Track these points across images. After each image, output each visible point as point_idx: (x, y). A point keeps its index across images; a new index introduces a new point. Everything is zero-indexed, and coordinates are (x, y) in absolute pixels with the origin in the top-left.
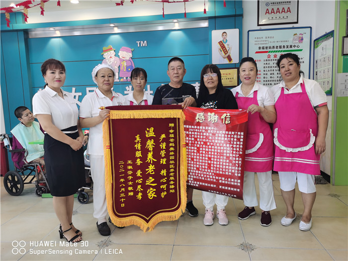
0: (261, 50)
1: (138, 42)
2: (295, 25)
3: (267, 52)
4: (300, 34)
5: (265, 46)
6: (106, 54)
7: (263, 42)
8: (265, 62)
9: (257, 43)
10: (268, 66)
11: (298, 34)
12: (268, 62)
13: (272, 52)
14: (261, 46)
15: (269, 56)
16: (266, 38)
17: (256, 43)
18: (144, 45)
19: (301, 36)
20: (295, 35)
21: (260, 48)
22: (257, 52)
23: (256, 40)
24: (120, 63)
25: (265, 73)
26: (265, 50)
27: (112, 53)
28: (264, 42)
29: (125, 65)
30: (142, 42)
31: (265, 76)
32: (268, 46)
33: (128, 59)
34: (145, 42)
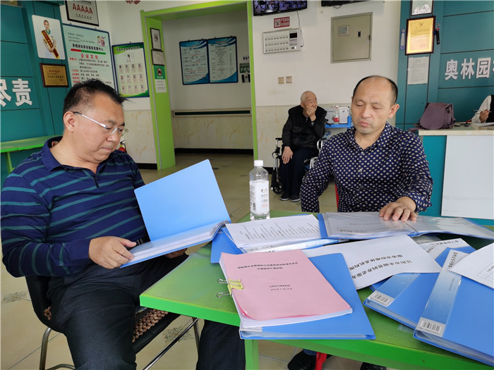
0: (75, 48)
2: (97, 28)
3: (80, 51)
4: (102, 38)
5: (78, 44)
8: (81, 62)
10: (83, 65)
11: (100, 37)
13: (84, 51)
14: (75, 43)
15: (82, 56)
16: (77, 35)
17: (70, 39)
20: (98, 37)
21: (74, 45)
22: (72, 50)
23: (70, 35)
25: (82, 73)
26: (78, 49)
28: (76, 40)
31: (83, 76)
32: (81, 44)
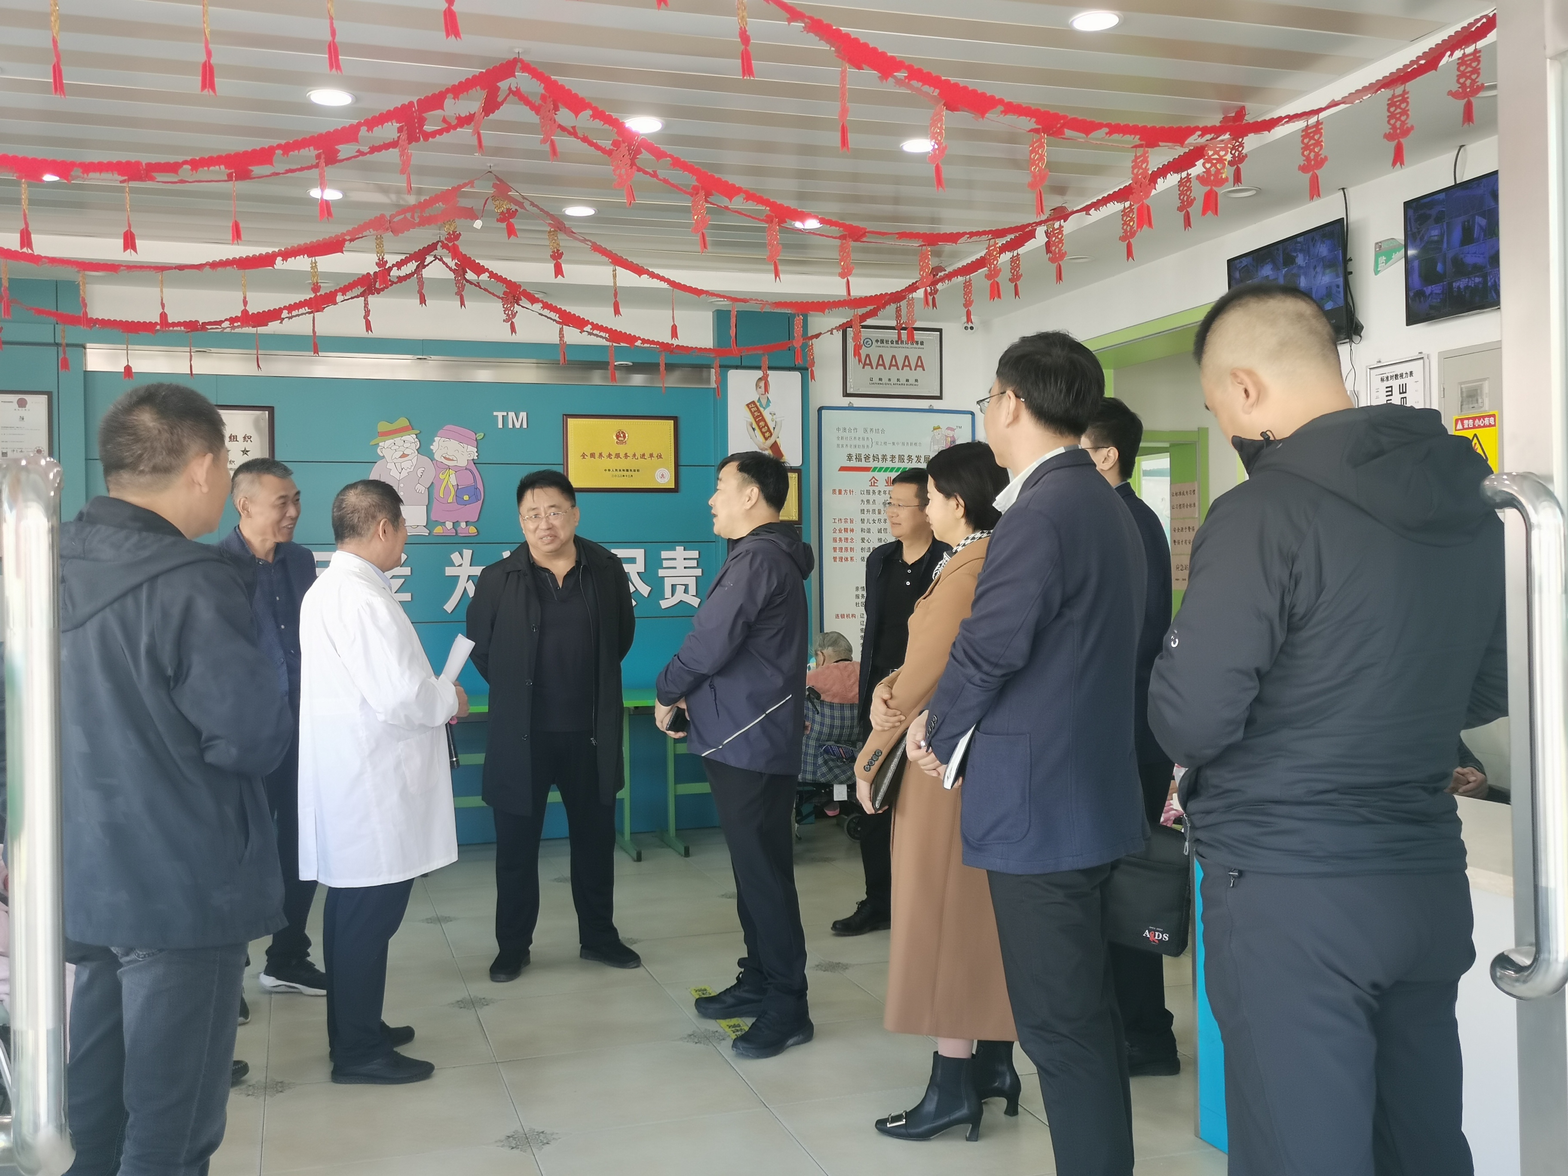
0: (854, 463)
1: (500, 415)
2: (936, 404)
3: (867, 469)
4: (948, 428)
5: (863, 452)
6: (389, 442)
7: (857, 442)
8: (865, 497)
9: (844, 442)
10: (871, 507)
11: (944, 427)
12: (871, 497)
13: (880, 469)
14: (854, 452)
15: (874, 482)
16: (865, 430)
17: (840, 442)
18: (518, 425)
19: (951, 433)
20: (935, 429)
21: (850, 457)
23: (841, 434)
24: (436, 476)
26: (863, 464)
27: (410, 440)
28: (861, 443)
29: (453, 481)
30: (512, 415)
31: (866, 535)
32: (871, 452)
33: (463, 463)
34: (523, 415)
